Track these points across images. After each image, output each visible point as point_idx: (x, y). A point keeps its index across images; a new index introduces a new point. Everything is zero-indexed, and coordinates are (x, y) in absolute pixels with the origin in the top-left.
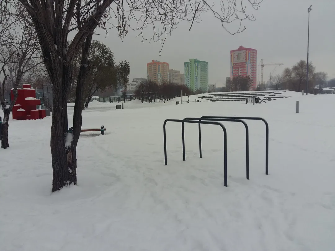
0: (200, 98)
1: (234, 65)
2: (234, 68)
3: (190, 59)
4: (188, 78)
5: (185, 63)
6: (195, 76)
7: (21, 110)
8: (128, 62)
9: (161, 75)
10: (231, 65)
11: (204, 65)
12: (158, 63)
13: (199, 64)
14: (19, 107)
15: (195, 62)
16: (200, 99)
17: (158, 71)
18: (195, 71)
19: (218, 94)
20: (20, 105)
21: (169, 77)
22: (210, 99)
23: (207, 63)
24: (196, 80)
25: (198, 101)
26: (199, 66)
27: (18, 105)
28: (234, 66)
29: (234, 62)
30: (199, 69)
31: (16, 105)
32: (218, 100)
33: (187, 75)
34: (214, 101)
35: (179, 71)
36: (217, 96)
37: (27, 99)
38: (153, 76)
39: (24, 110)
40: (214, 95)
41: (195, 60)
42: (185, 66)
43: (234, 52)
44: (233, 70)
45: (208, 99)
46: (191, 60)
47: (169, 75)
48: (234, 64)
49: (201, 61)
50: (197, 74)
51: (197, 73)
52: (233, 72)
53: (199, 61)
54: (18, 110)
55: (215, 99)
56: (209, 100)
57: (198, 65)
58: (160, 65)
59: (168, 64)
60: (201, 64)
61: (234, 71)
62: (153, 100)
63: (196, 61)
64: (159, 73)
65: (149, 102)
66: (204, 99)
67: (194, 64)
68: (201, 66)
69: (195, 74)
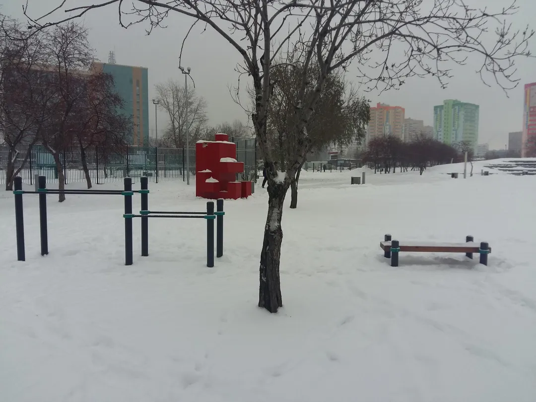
0: (489, 167)
1: (532, 109)
2: (531, 115)
3: (444, 101)
4: (439, 133)
5: (436, 108)
6: (453, 128)
7: (211, 180)
8: (367, 100)
9: (390, 128)
10: (525, 110)
11: (470, 111)
12: (387, 108)
13: (462, 108)
14: (208, 176)
15: (454, 105)
16: (490, 171)
17: (385, 120)
18: (453, 121)
19: (521, 162)
20: (210, 171)
21: (403, 131)
22: (509, 170)
23: (477, 107)
24: (454, 136)
25: (487, 174)
26: (462, 112)
27: (208, 171)
28: (530, 112)
29: (531, 105)
30: (462, 118)
31: (204, 171)
32: (527, 173)
33: (438, 127)
34: (519, 174)
35: (421, 122)
36: (521, 165)
37: (223, 160)
38: (377, 129)
39: (217, 181)
40: (515, 163)
41: (454, 101)
42: (436, 113)
43: (532, 87)
44: (529, 118)
45: (506, 170)
46: (446, 102)
47: (404, 128)
48: (530, 108)
49: (465, 104)
50: (456, 126)
51: (456, 124)
52: (529, 123)
53: (462, 103)
54: (207, 181)
55: (522, 170)
56: (508, 172)
57: (459, 111)
58: (391, 111)
59: (403, 110)
60: (465, 108)
61: (530, 121)
62: (392, 169)
63: (456, 104)
64: (388, 123)
65: (386, 173)
66: (495, 170)
67: (452, 108)
68: (465, 112)
69: (454, 126)
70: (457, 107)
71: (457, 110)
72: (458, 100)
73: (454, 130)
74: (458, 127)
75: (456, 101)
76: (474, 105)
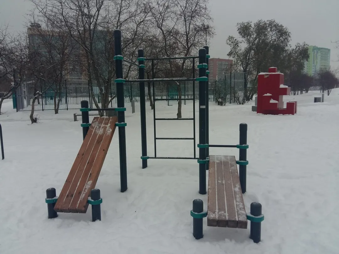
11: (324, 53)
13: (319, 52)
18: (313, 60)
20: (271, 95)
23: (329, 50)
26: (319, 54)
27: (268, 95)
30: (319, 57)
37: (281, 86)
49: (322, 48)
50: (315, 63)
51: (315, 62)
53: (319, 48)
60: (321, 51)
67: (313, 51)
68: (322, 54)
69: (313, 63)
70: (316, 51)
71: (316, 53)
72: (316, 46)
73: (313, 66)
74: (316, 64)
75: (315, 46)
76: (327, 49)
